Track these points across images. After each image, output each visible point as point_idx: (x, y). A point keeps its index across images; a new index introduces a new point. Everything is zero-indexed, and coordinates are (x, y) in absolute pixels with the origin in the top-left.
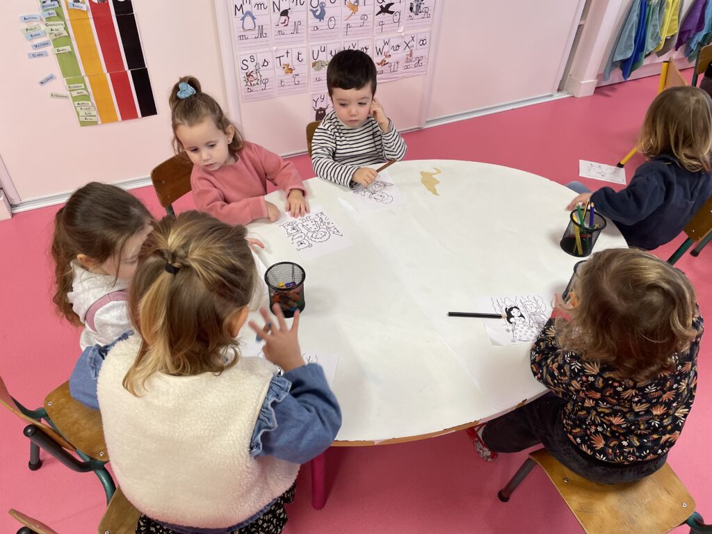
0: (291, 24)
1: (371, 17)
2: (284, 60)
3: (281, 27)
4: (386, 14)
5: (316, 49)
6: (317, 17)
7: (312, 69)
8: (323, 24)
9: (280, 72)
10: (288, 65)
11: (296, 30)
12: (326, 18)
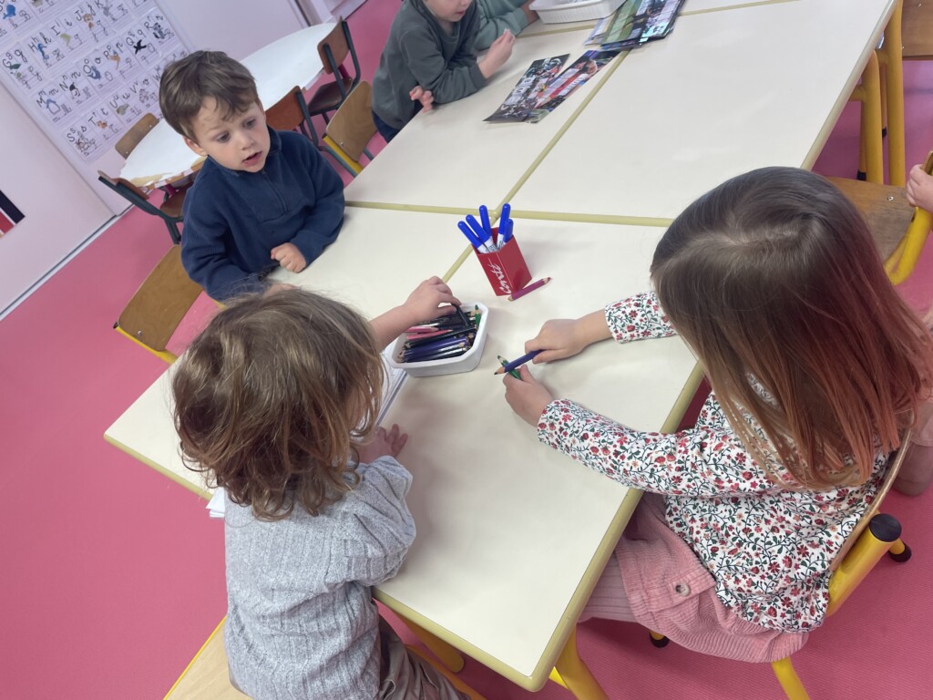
0: (82, 92)
1: (132, 58)
2: (96, 120)
3: (77, 98)
4: (142, 50)
5: (112, 100)
6: (95, 78)
7: (119, 115)
8: (103, 80)
9: (99, 129)
10: (100, 122)
11: (89, 95)
12: (102, 74)
